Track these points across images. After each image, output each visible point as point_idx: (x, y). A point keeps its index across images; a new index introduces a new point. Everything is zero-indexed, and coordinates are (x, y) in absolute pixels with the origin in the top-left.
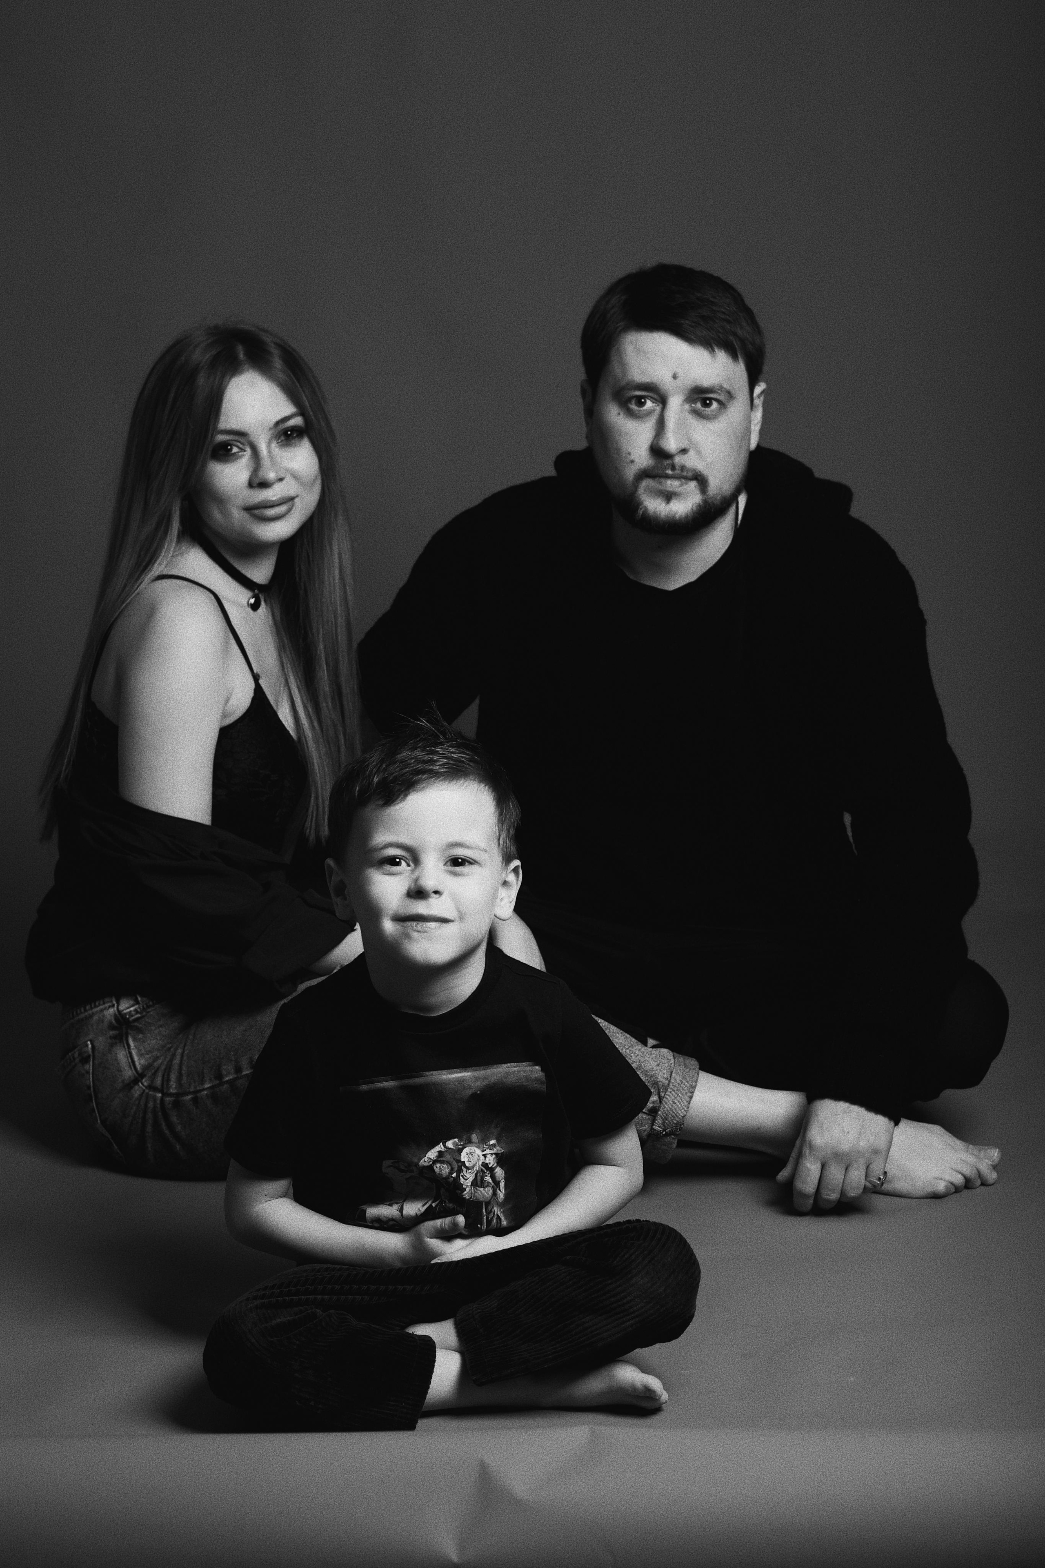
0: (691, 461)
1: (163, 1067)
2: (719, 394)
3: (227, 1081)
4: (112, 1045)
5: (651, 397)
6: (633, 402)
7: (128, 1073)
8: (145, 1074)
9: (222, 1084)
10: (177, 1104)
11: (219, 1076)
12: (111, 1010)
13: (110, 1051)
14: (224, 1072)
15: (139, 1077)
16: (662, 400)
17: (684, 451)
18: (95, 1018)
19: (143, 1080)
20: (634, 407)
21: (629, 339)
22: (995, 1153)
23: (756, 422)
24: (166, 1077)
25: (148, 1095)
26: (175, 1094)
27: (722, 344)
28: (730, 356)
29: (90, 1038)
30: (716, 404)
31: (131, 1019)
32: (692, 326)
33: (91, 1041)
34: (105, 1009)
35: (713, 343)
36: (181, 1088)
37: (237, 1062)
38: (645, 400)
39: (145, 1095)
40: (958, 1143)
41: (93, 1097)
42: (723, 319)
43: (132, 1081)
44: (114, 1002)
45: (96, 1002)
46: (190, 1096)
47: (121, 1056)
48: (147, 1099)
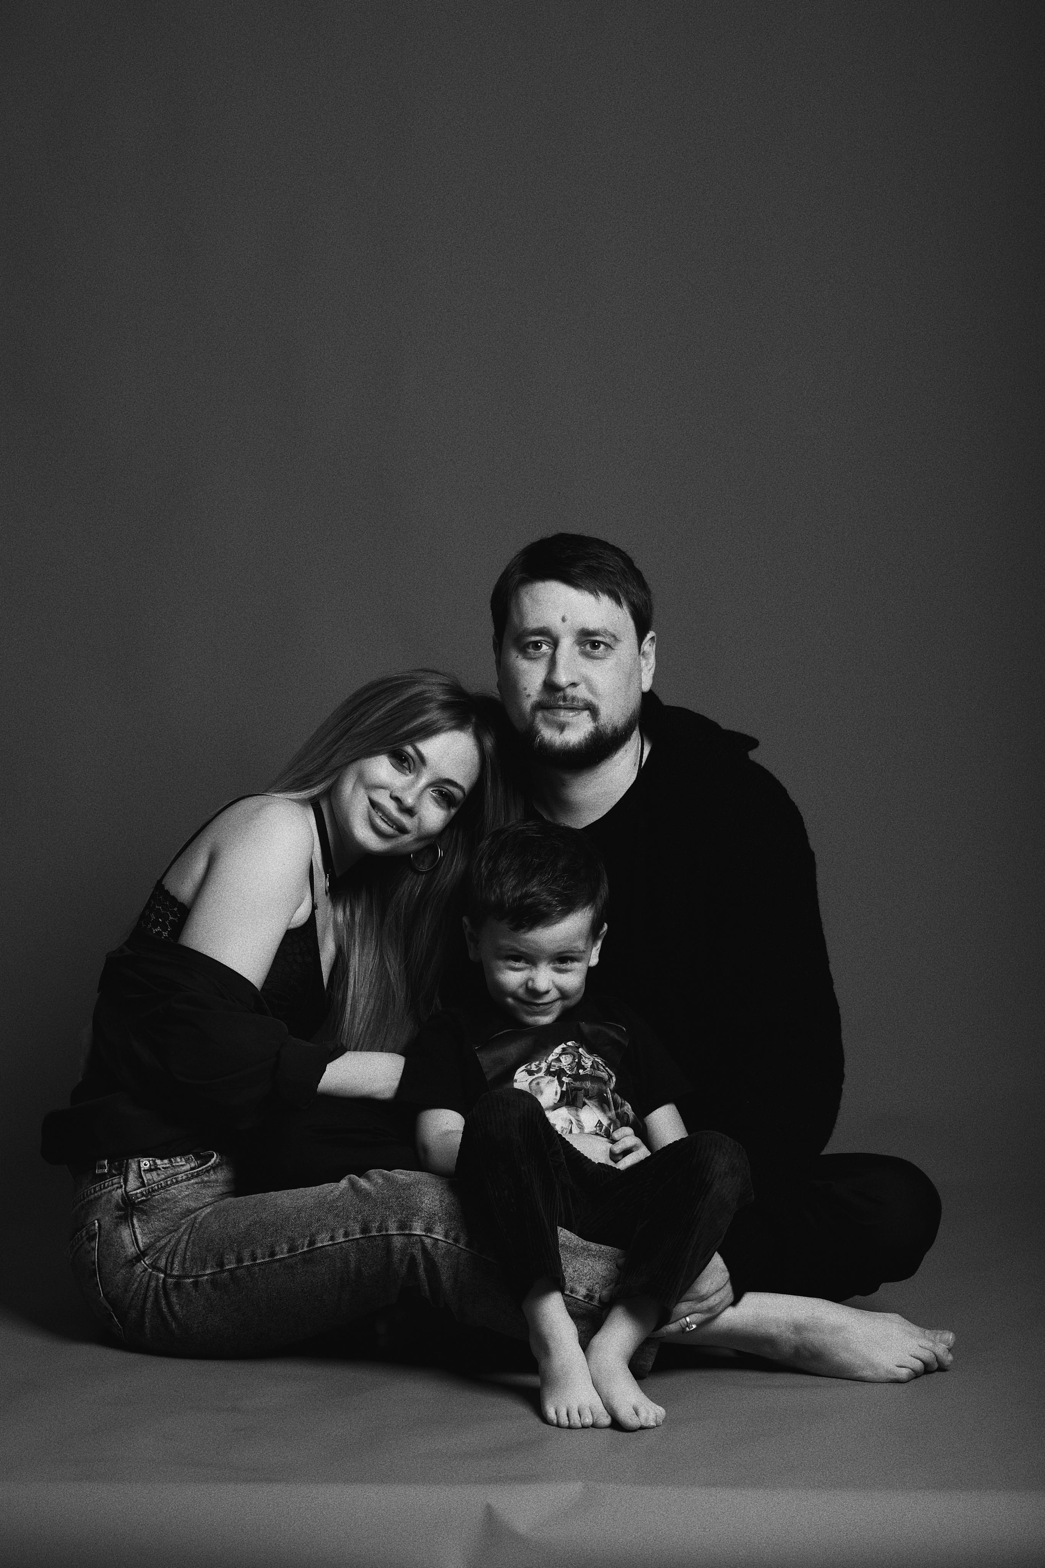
0: (582, 692)
1: (167, 1250)
2: (605, 637)
3: (228, 1269)
4: (117, 1225)
5: (547, 641)
6: (531, 646)
7: (131, 1250)
8: (148, 1253)
9: (222, 1271)
10: (178, 1285)
11: (221, 1264)
12: (119, 1191)
13: (115, 1228)
14: (226, 1261)
15: (141, 1255)
16: (555, 643)
17: (574, 685)
18: (104, 1198)
19: (146, 1258)
20: (531, 650)
21: (525, 590)
22: (949, 1337)
23: (649, 667)
24: (170, 1260)
25: (151, 1274)
26: (177, 1276)
27: (606, 591)
28: (614, 602)
29: (97, 1217)
30: (602, 646)
31: (136, 1201)
32: (579, 574)
33: (98, 1220)
34: (113, 1190)
35: (598, 591)
36: (183, 1271)
37: (239, 1253)
38: (539, 644)
39: (147, 1274)
40: (916, 1330)
41: (97, 1273)
42: (608, 570)
43: (135, 1258)
44: (122, 1183)
45: (105, 1183)
46: (191, 1280)
47: (126, 1234)
48: (150, 1277)
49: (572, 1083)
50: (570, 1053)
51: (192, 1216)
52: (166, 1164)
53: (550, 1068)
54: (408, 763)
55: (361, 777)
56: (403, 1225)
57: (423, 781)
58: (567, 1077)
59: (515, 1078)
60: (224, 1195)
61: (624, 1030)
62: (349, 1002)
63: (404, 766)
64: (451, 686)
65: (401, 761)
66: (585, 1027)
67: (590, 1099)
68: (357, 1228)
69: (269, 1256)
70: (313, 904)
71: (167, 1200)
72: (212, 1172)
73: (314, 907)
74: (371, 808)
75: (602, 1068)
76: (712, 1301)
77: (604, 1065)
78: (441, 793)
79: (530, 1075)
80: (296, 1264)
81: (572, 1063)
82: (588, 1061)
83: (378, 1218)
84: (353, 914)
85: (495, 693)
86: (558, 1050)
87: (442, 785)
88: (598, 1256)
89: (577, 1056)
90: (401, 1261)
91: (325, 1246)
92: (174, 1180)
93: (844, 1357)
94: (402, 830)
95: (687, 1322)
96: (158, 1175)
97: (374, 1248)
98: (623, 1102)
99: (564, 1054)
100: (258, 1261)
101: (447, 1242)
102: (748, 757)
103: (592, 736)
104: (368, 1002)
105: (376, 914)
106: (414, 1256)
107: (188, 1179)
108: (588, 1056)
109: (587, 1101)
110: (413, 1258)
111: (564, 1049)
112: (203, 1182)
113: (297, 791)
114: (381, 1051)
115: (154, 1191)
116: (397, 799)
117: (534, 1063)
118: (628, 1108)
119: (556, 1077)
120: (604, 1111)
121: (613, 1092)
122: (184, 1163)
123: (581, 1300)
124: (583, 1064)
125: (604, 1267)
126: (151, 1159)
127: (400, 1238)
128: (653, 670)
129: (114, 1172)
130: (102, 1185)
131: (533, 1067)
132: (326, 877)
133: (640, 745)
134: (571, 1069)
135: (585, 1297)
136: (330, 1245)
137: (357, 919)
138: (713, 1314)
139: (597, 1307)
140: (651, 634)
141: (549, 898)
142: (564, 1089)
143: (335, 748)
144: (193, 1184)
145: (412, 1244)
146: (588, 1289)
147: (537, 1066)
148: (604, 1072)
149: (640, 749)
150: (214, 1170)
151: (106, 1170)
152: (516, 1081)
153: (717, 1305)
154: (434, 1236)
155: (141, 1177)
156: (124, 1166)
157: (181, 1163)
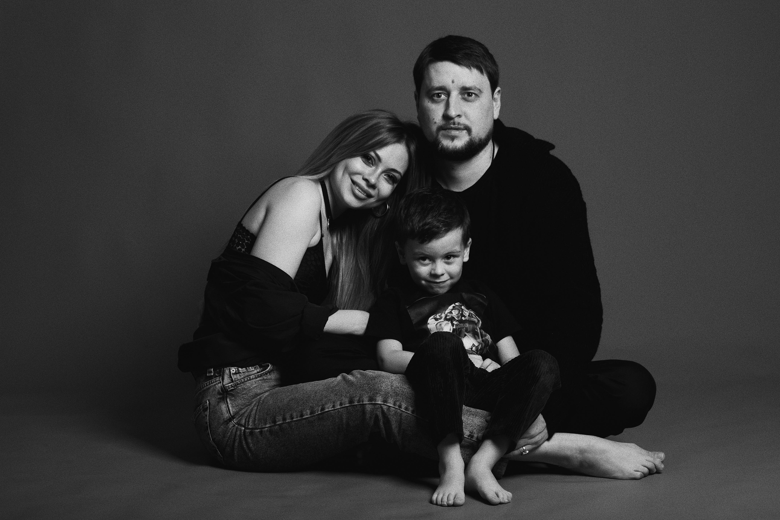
0: (463, 120)
1: (246, 415)
2: (475, 91)
3: (278, 424)
4: (219, 402)
5: (444, 93)
6: (435, 95)
7: (227, 415)
8: (235, 417)
9: (275, 425)
10: (251, 433)
11: (274, 422)
12: (220, 385)
13: (218, 404)
14: (277, 420)
15: (232, 418)
16: (448, 94)
17: (459, 116)
18: (212, 389)
19: (234, 420)
20: (436, 98)
21: (432, 66)
22: (662, 455)
23: (497, 106)
24: (247, 420)
25: (237, 428)
26: (251, 428)
27: (475, 66)
28: (479, 72)
29: (208, 399)
30: (473, 95)
31: (229, 390)
32: (461, 57)
33: (208, 400)
34: (216, 384)
35: (471, 66)
36: (254, 425)
37: (284, 415)
38: (440, 95)
39: (235, 428)
40: (644, 451)
41: (209, 428)
42: (476, 55)
43: (228, 420)
44: (221, 381)
45: (212, 380)
46: (258, 430)
47: (223, 407)
48: (236, 429)
49: (458, 324)
50: (457, 309)
51: (258, 397)
52: (244, 370)
53: (447, 317)
54: (372, 160)
55: (346, 169)
56: (371, 399)
57: (380, 170)
58: (456, 321)
59: (428, 322)
60: (275, 386)
61: (484, 297)
62: (340, 284)
63: (370, 162)
64: (393, 119)
65: (369, 160)
66: (465, 296)
67: (468, 333)
68: (347, 400)
69: (300, 417)
70: (321, 234)
71: (245, 389)
72: (268, 374)
73: (322, 236)
74: (352, 184)
75: (474, 316)
76: (537, 438)
77: (475, 315)
78: (389, 176)
79: (436, 321)
80: (314, 420)
81: (458, 314)
82: (467, 313)
83: (358, 395)
84: (341, 239)
85: (416, 121)
86: (451, 307)
87: (390, 172)
88: (475, 415)
89: (461, 311)
90: (370, 418)
91: (330, 411)
92: (249, 379)
93: (608, 466)
94: (369, 196)
95: (524, 449)
96: (240, 376)
97: (356, 412)
98: (486, 334)
99: (454, 309)
100: (294, 420)
101: (395, 408)
102: (549, 153)
103: (468, 144)
104: (350, 286)
105: (354, 239)
106: (377, 415)
107: (256, 378)
108: (466, 310)
109: (466, 333)
110: (377, 416)
111: (454, 307)
112: (264, 379)
113: (311, 175)
114: (357, 309)
115: (238, 384)
116: (366, 180)
117: (438, 314)
118: (488, 337)
119: (450, 321)
120: (475, 339)
121: (480, 329)
122: (254, 369)
123: (467, 438)
124: (464, 314)
125: (478, 420)
126: (236, 368)
127: (370, 406)
128: (499, 108)
129: (217, 375)
130: (210, 382)
131: (438, 317)
132: (328, 220)
133: (493, 147)
134: (458, 317)
135: (469, 436)
136: (332, 410)
137: (344, 241)
138: (538, 445)
139: (475, 441)
140: (498, 89)
141: (438, 224)
142: (454, 327)
143: (332, 153)
144: (258, 381)
145: (376, 409)
146: (470, 432)
147: (440, 316)
148: (475, 318)
149: (492, 150)
150: (269, 373)
151: (212, 374)
152: (429, 324)
153: (539, 440)
154: (388, 404)
155: (231, 377)
156: (222, 371)
157: (251, 370)
